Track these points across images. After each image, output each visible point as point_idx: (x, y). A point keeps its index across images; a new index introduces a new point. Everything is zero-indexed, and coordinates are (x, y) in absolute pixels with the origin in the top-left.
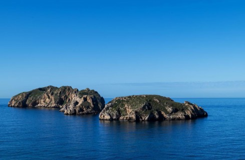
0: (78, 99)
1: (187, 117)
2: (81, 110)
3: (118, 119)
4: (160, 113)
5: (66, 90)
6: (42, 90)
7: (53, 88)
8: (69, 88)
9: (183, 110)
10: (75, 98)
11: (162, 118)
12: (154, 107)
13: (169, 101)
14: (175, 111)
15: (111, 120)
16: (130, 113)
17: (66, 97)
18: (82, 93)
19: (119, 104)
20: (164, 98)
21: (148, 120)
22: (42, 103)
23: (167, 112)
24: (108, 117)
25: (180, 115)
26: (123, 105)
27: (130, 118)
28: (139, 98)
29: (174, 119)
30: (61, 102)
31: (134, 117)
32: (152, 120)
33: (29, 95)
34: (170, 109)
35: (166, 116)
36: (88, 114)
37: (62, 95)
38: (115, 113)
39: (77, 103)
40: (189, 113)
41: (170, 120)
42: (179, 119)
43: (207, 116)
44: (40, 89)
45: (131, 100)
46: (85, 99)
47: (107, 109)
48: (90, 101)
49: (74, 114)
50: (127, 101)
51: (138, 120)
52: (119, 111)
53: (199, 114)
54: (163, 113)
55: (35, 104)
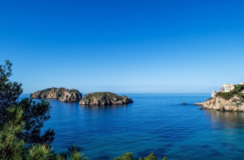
0: (68, 94)
1: (123, 103)
2: (70, 100)
3: (89, 104)
4: (110, 101)
5: (62, 90)
7: (55, 89)
8: (64, 89)
9: (121, 99)
10: (67, 94)
11: (111, 104)
12: (107, 98)
13: (115, 95)
14: (118, 100)
15: (86, 104)
16: (95, 101)
17: (62, 93)
18: (70, 91)
19: (89, 97)
20: (112, 94)
21: (104, 105)
22: (49, 96)
23: (114, 101)
24: (84, 103)
25: (120, 102)
26: (92, 97)
27: (95, 104)
28: (100, 94)
29: (117, 104)
30: (59, 96)
31: (97, 103)
32: (106, 104)
33: (42, 92)
34: (115, 99)
35: (113, 102)
36: (73, 102)
37: (60, 92)
38: (87, 101)
39: (68, 96)
40: (124, 101)
41: (115, 104)
42: (120, 104)
43: (133, 102)
44: (48, 89)
45: (96, 94)
46: (72, 94)
47: (84, 99)
48: (74, 95)
49: (66, 102)
50: (94, 95)
51: (99, 105)
52: (90, 100)
53: (129, 101)
55: (45, 97)
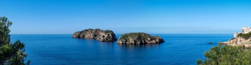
0: (104, 35)
1: (157, 43)
2: (107, 39)
3: (126, 44)
4: (145, 41)
5: (97, 30)
6: (87, 30)
7: (91, 30)
8: (99, 30)
9: (155, 39)
10: (103, 34)
11: (146, 43)
12: (142, 38)
13: (148, 35)
14: (152, 40)
15: (123, 44)
16: (131, 40)
17: (98, 34)
18: (106, 32)
19: (125, 37)
20: (146, 34)
21: (140, 44)
22: (87, 36)
23: (148, 40)
24: (121, 43)
25: (154, 41)
26: (128, 37)
27: (132, 43)
28: (135, 34)
29: (151, 43)
30: (96, 36)
31: (133, 42)
32: (141, 44)
33: (81, 32)
34: (149, 39)
35: (147, 42)
36: (110, 41)
37: (96, 33)
38: (124, 41)
39: (104, 36)
40: (157, 41)
41: (149, 44)
42: (153, 43)
43: (164, 42)
44: (86, 30)
45: (131, 35)
46: (108, 35)
47: (121, 39)
48: (110, 35)
49: (104, 41)
50: (130, 35)
51: (135, 44)
52: (126, 40)
53: (161, 41)
54: (146, 41)
55: (84, 36)
